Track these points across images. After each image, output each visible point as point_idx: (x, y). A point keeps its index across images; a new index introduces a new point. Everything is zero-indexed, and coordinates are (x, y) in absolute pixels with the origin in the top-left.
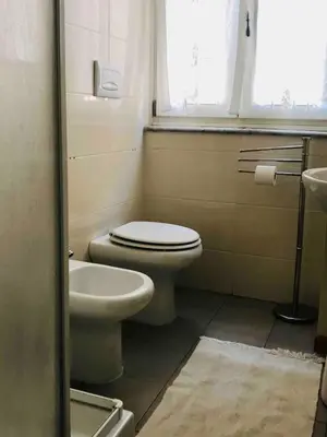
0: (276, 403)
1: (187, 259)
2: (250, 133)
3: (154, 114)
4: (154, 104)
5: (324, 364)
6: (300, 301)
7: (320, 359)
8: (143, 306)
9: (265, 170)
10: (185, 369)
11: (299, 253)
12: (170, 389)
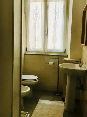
0: (56, 111)
1: (35, 83)
2: (47, 55)
3: (26, 50)
4: (26, 48)
5: (64, 103)
6: (59, 90)
7: (64, 102)
8: (28, 94)
9: (51, 63)
10: (37, 106)
11: (58, 80)
12: (34, 110)
